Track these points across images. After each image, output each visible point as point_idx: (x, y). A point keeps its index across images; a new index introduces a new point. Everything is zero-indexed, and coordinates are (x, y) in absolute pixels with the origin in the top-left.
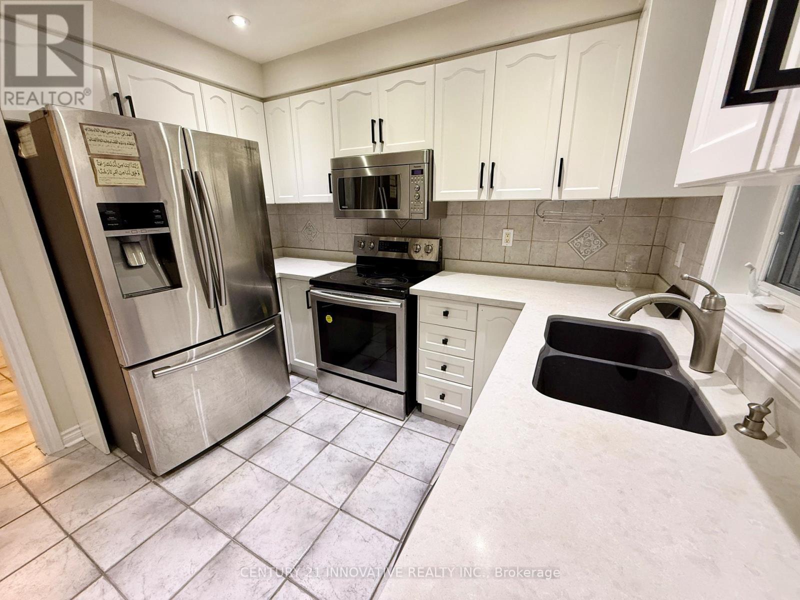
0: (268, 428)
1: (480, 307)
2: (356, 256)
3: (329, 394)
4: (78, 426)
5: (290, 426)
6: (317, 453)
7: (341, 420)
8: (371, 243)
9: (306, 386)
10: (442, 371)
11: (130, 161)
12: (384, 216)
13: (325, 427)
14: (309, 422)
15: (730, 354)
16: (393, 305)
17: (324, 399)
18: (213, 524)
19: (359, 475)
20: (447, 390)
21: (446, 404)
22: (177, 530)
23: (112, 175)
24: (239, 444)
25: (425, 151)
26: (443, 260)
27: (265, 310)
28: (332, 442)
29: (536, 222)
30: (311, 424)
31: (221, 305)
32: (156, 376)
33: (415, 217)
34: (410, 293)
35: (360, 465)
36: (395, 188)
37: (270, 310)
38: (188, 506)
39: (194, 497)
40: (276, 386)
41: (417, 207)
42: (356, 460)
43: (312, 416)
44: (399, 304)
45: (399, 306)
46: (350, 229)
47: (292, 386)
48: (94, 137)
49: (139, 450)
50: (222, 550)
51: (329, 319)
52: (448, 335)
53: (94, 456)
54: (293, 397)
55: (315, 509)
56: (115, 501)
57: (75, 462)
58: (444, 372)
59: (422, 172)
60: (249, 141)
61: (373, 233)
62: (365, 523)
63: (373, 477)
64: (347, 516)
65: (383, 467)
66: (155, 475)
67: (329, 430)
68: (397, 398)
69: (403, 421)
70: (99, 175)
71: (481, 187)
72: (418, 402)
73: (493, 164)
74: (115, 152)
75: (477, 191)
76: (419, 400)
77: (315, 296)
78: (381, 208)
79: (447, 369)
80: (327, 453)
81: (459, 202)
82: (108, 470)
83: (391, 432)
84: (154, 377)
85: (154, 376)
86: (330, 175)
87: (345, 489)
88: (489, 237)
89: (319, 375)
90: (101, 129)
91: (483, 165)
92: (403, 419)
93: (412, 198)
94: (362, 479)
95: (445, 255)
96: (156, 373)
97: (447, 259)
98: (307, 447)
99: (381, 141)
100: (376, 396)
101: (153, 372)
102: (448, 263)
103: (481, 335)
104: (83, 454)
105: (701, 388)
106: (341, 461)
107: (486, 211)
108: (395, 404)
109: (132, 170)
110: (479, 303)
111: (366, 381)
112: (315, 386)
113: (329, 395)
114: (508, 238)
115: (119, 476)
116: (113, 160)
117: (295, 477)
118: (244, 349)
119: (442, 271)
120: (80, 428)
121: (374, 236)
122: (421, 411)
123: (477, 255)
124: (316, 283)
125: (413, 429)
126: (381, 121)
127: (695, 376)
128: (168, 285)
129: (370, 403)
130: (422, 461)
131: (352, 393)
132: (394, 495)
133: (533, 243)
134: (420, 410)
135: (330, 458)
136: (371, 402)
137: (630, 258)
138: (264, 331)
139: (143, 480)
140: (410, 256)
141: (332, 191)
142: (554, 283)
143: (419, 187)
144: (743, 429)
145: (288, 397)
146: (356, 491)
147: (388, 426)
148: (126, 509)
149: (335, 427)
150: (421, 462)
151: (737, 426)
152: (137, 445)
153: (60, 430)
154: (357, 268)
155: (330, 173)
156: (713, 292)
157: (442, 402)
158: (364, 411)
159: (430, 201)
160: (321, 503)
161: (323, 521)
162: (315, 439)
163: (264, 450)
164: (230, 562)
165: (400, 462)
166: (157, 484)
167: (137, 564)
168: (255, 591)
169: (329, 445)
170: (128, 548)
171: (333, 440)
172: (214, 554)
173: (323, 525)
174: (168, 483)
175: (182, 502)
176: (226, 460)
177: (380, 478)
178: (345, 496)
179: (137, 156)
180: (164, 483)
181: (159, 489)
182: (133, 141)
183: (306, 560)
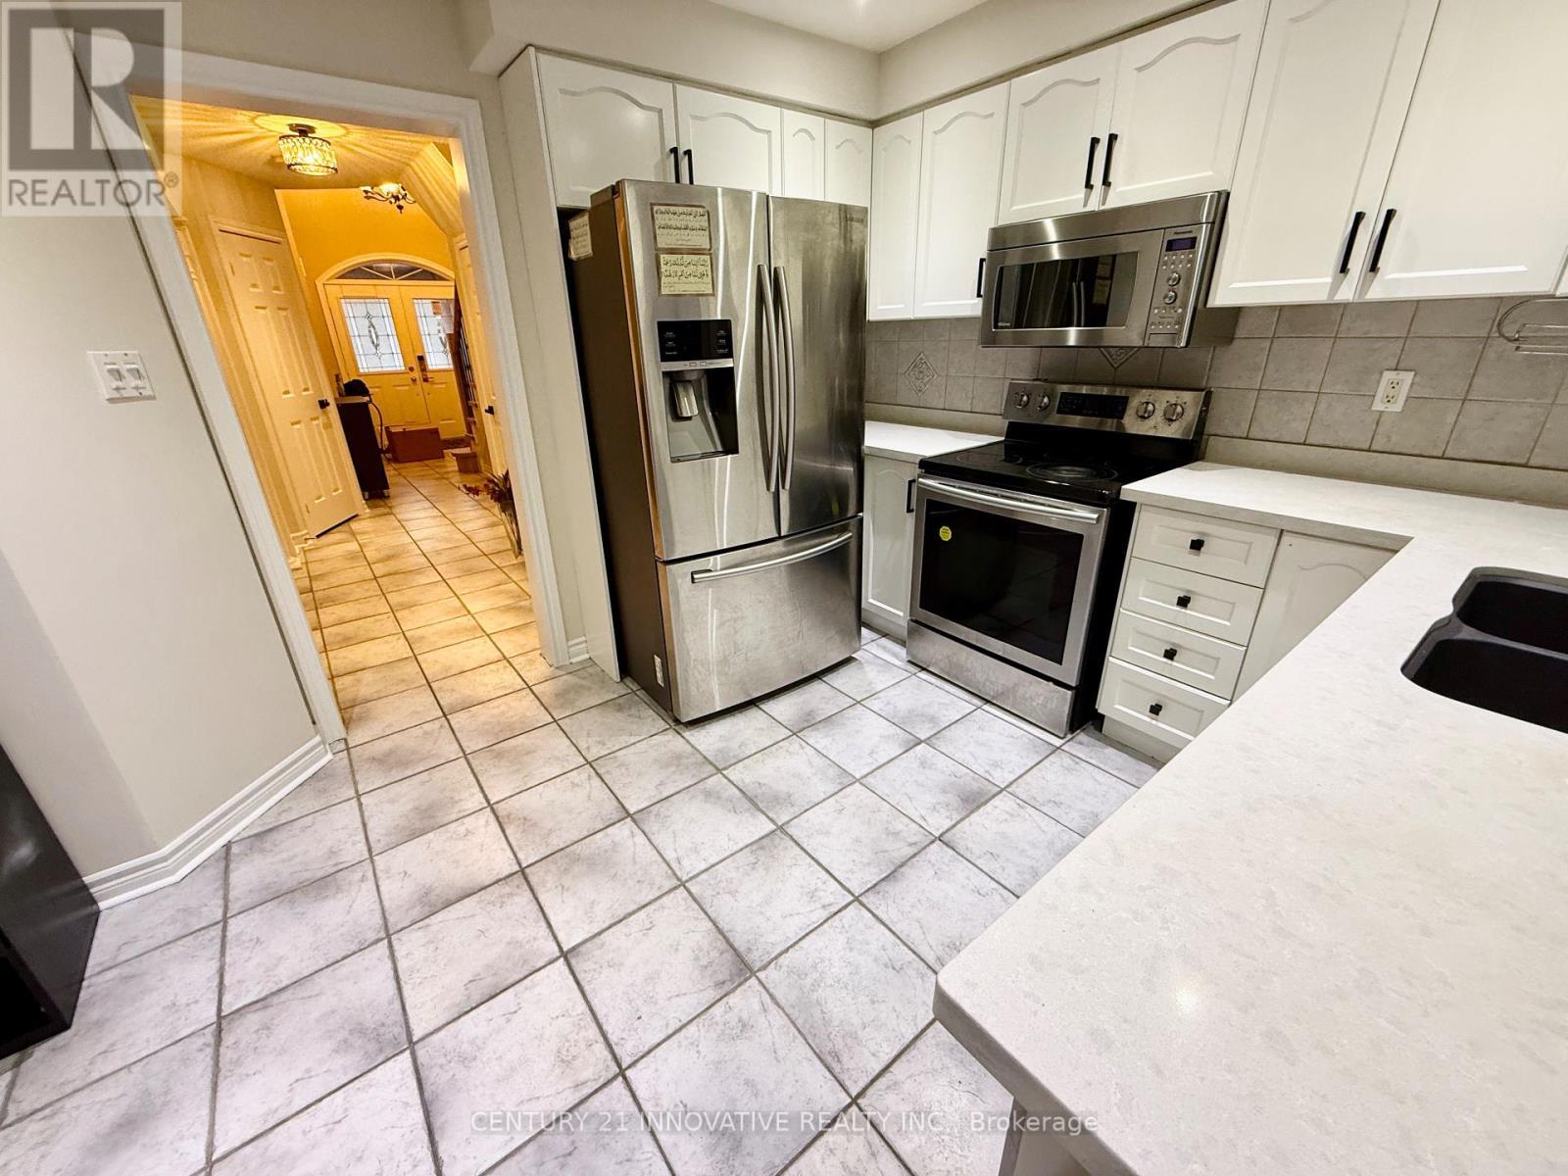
0: (824, 698)
1: (1286, 539)
2: (1007, 422)
3: (925, 666)
4: (584, 638)
5: (858, 702)
6: (902, 751)
7: (946, 713)
8: (1044, 397)
9: (884, 648)
10: (1165, 660)
11: (698, 256)
12: (1072, 341)
13: (913, 715)
14: (889, 703)
16: (1082, 517)
17: (915, 674)
18: (753, 801)
19: (973, 801)
20: (1169, 699)
21: (1160, 725)
22: (708, 795)
23: (676, 278)
24: (782, 707)
25: (1209, 195)
26: (1205, 437)
27: (835, 508)
28: (927, 741)
29: (1491, 353)
30: (891, 706)
31: (783, 488)
32: (696, 581)
33: (1155, 342)
34: (1122, 497)
35: (975, 786)
36: (1108, 282)
37: (844, 508)
38: (719, 770)
39: (726, 762)
40: (837, 638)
41: (1166, 320)
42: (969, 778)
43: (894, 695)
44: (1095, 516)
45: (1093, 519)
46: (1003, 369)
47: (863, 642)
48: (663, 222)
49: (660, 682)
50: (767, 836)
51: (946, 534)
52: (1194, 589)
53: (602, 678)
54: (863, 661)
55: (899, 827)
56: (633, 740)
57: (583, 682)
58: (1170, 662)
59: (1192, 243)
60: (845, 206)
61: (1046, 378)
62: (982, 870)
63: (998, 811)
64: (951, 852)
65: (1018, 801)
66: (677, 721)
67: (923, 722)
68: (1057, 695)
69: (1062, 738)
70: (663, 279)
71: (1344, 269)
72: (1099, 711)
73: (1390, 214)
74: (684, 242)
75: (1329, 280)
76: (1102, 707)
77: (924, 491)
78: (1070, 325)
79: (1175, 658)
80: (919, 755)
81: (1271, 308)
82: (621, 701)
83: (1037, 752)
84: (693, 582)
85: (693, 580)
86: (982, 260)
87: (948, 814)
88: (1338, 388)
89: (911, 632)
90: (672, 209)
91: (1359, 217)
92: (1062, 736)
93: (1158, 300)
94: (979, 807)
95: (1210, 428)
96: (695, 576)
97: (1215, 435)
98: (886, 738)
99: (1106, 183)
100: (1016, 684)
101: (692, 574)
102: (1214, 445)
103: (1276, 598)
104: (591, 675)
106: (942, 772)
107: (1343, 328)
108: (1053, 705)
109: (701, 269)
110: (1282, 530)
111: (1000, 654)
112: (902, 652)
113: (923, 669)
114: (1394, 391)
115: (633, 711)
116: (680, 256)
117: (867, 775)
118: (794, 567)
119: (1197, 460)
120: (586, 642)
121: (1050, 382)
122: (1101, 731)
123: (1297, 429)
124: (931, 466)
125: (1083, 757)
126: (1113, 138)
128: (720, 449)
129: (999, 695)
130: (1095, 812)
131: (968, 670)
132: (1034, 845)
133: (1467, 405)
134: (1100, 729)
135: (923, 764)
136: (1002, 693)
138: (835, 541)
139: (661, 724)
140: (1121, 426)
141: (982, 293)
143: (1179, 276)
145: (854, 658)
146: (966, 821)
147: (1030, 740)
148: (646, 752)
149: (932, 719)
150: (1092, 812)
152: (659, 675)
153: (568, 640)
154: (1006, 445)
155: (985, 257)
157: (1153, 719)
158: (987, 707)
159: (1200, 306)
160: (907, 820)
161: (910, 845)
162: (899, 730)
163: (820, 726)
164: (778, 854)
165: (1049, 801)
166: (679, 733)
167: (665, 817)
168: (812, 898)
169: (923, 744)
170: (654, 796)
171: (929, 738)
172: (757, 837)
173: (911, 851)
174: (692, 735)
175: (711, 763)
176: (764, 726)
177: (1011, 815)
178: (948, 824)
179: (708, 247)
180: (687, 734)
181: (681, 739)
182: (706, 224)
183: (884, 886)
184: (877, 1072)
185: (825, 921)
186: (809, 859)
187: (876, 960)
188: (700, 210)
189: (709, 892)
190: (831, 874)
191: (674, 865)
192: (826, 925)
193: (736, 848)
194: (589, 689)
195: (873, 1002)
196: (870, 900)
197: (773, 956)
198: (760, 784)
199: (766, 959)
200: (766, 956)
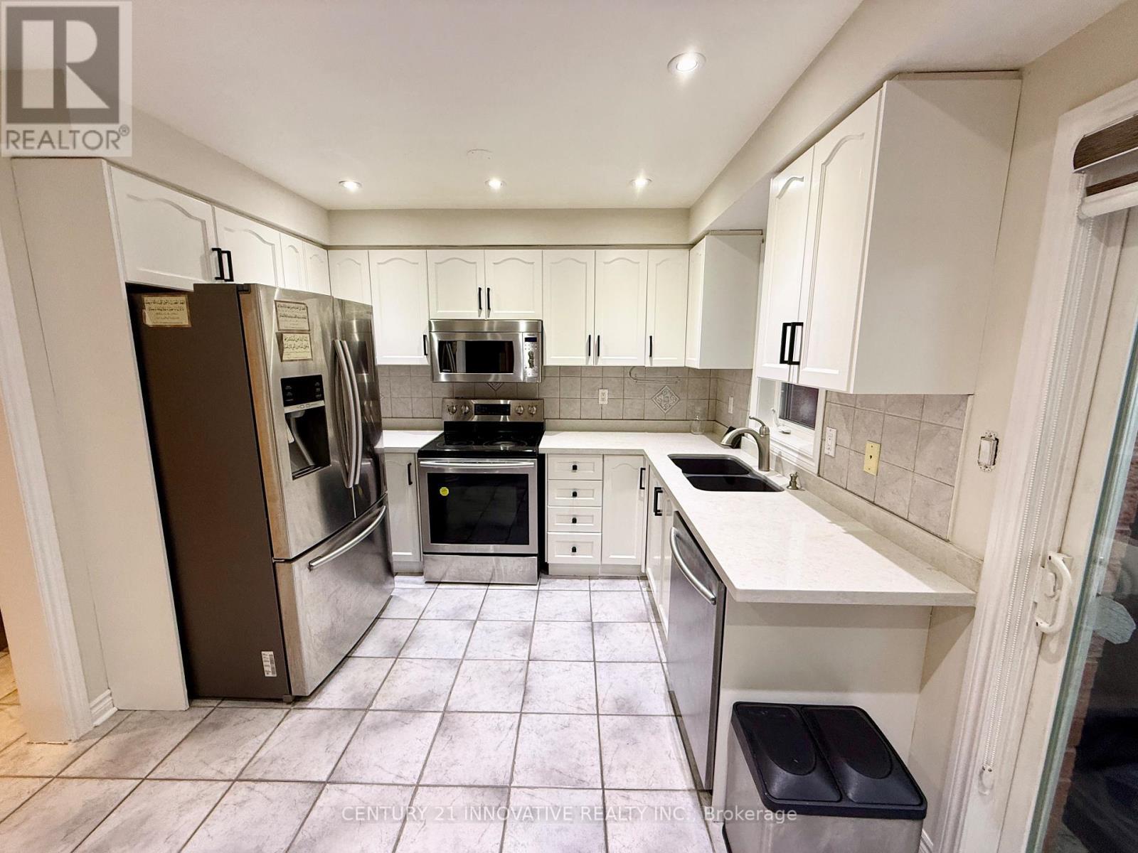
0: (393, 628)
1: (606, 458)
2: (443, 422)
3: (439, 581)
4: (108, 692)
5: (419, 619)
6: (471, 632)
7: (473, 600)
8: (465, 407)
10: (573, 524)
11: (303, 335)
13: (457, 610)
14: (437, 611)
15: (775, 459)
17: (436, 588)
18: (411, 710)
19: (527, 634)
20: (579, 542)
21: (578, 556)
22: (375, 728)
23: (292, 349)
24: (372, 650)
25: (535, 320)
28: (478, 619)
29: (626, 382)
30: (440, 612)
32: (314, 568)
33: (529, 380)
34: (539, 452)
35: (521, 627)
38: (366, 710)
39: (366, 702)
42: (515, 625)
43: (436, 605)
44: (532, 463)
45: (532, 465)
46: (430, 393)
48: (283, 313)
49: (269, 675)
50: (441, 721)
51: (444, 492)
52: (576, 487)
54: (398, 595)
55: (507, 667)
57: (137, 732)
58: (575, 524)
59: (535, 339)
62: (559, 661)
63: (541, 632)
64: (539, 662)
65: (544, 622)
67: (466, 610)
68: (531, 562)
70: (284, 349)
71: (589, 355)
72: (548, 562)
74: (295, 326)
75: (585, 358)
76: (548, 560)
77: (421, 469)
79: (577, 521)
80: (482, 628)
83: (532, 597)
85: (310, 568)
86: (425, 336)
87: (522, 647)
88: (587, 397)
89: (422, 563)
90: (287, 304)
91: (590, 337)
92: (536, 584)
93: (526, 362)
94: (532, 635)
95: (545, 416)
96: (313, 564)
97: (548, 419)
98: (455, 630)
99: (489, 308)
101: (309, 563)
102: (548, 423)
103: (607, 484)
105: (768, 477)
106: (501, 630)
107: (583, 374)
108: (530, 568)
109: (305, 343)
110: (603, 455)
112: (420, 579)
113: (439, 583)
114: (604, 396)
116: (292, 335)
117: (465, 653)
119: (544, 431)
120: (111, 694)
122: (549, 573)
123: (577, 414)
124: (424, 453)
126: (488, 290)
127: (763, 474)
129: (492, 578)
130: (574, 609)
133: (625, 400)
134: (549, 570)
135: (487, 630)
137: (699, 409)
142: (647, 433)
143: (533, 353)
144: (790, 487)
145: (392, 596)
146: (533, 645)
147: (525, 594)
148: (287, 737)
149: (470, 607)
151: (788, 487)
152: (269, 668)
153: (91, 698)
154: (446, 435)
155: (427, 334)
156: (763, 425)
157: (574, 555)
158: (490, 587)
160: (507, 662)
161: (520, 671)
162: (459, 622)
163: (409, 644)
164: (459, 724)
165: (556, 615)
166: (303, 709)
167: (358, 762)
168: (500, 729)
169: (478, 622)
170: (332, 758)
171: (478, 617)
172: (436, 726)
173: (523, 674)
174: (316, 703)
175: (355, 710)
176: (370, 665)
177: (548, 630)
178: (526, 651)
179: (308, 329)
180: (311, 705)
181: (310, 711)
182: (306, 315)
183: (528, 697)
184: (600, 770)
185: (518, 734)
186: (479, 714)
187: (556, 730)
188: (303, 306)
189: (440, 776)
190: (497, 712)
191: (398, 781)
192: (520, 736)
193: (430, 741)
194: (155, 733)
195: (572, 747)
196: (527, 708)
197: (510, 771)
198: (405, 698)
199: (508, 775)
200: (507, 774)
